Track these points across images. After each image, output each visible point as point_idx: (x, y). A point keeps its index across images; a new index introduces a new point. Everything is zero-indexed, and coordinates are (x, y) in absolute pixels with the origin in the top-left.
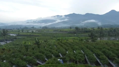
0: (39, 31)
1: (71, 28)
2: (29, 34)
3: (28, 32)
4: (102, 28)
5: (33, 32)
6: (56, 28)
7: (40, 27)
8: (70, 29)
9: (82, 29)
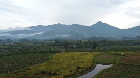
0: (17, 44)
1: (52, 40)
2: (6, 47)
3: (4, 45)
4: (81, 40)
5: (10, 45)
6: (37, 41)
7: (18, 39)
8: (51, 42)
9: (63, 42)
